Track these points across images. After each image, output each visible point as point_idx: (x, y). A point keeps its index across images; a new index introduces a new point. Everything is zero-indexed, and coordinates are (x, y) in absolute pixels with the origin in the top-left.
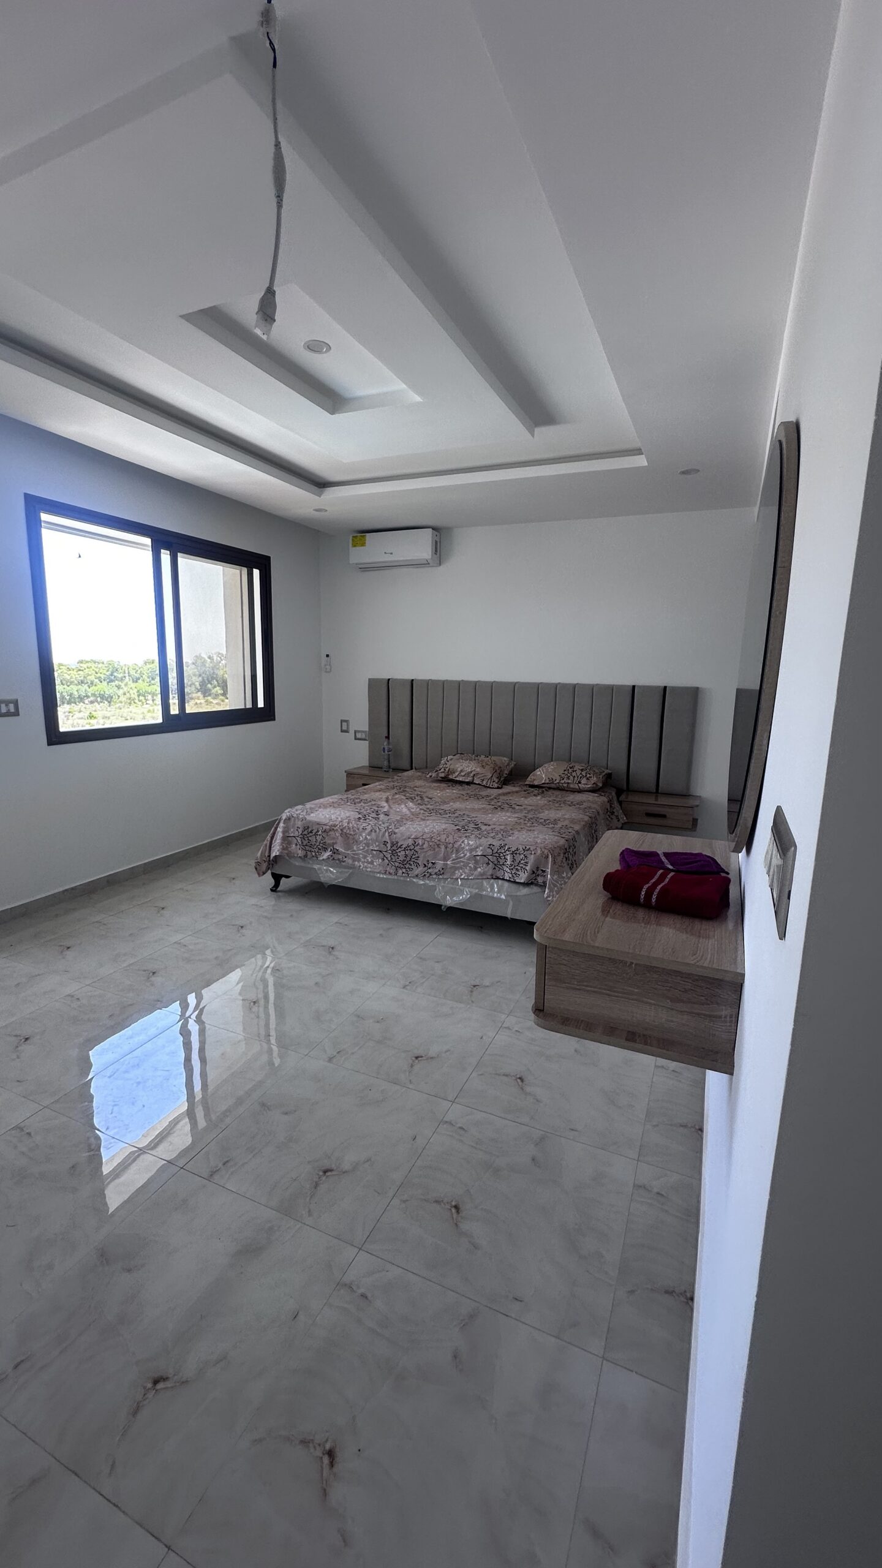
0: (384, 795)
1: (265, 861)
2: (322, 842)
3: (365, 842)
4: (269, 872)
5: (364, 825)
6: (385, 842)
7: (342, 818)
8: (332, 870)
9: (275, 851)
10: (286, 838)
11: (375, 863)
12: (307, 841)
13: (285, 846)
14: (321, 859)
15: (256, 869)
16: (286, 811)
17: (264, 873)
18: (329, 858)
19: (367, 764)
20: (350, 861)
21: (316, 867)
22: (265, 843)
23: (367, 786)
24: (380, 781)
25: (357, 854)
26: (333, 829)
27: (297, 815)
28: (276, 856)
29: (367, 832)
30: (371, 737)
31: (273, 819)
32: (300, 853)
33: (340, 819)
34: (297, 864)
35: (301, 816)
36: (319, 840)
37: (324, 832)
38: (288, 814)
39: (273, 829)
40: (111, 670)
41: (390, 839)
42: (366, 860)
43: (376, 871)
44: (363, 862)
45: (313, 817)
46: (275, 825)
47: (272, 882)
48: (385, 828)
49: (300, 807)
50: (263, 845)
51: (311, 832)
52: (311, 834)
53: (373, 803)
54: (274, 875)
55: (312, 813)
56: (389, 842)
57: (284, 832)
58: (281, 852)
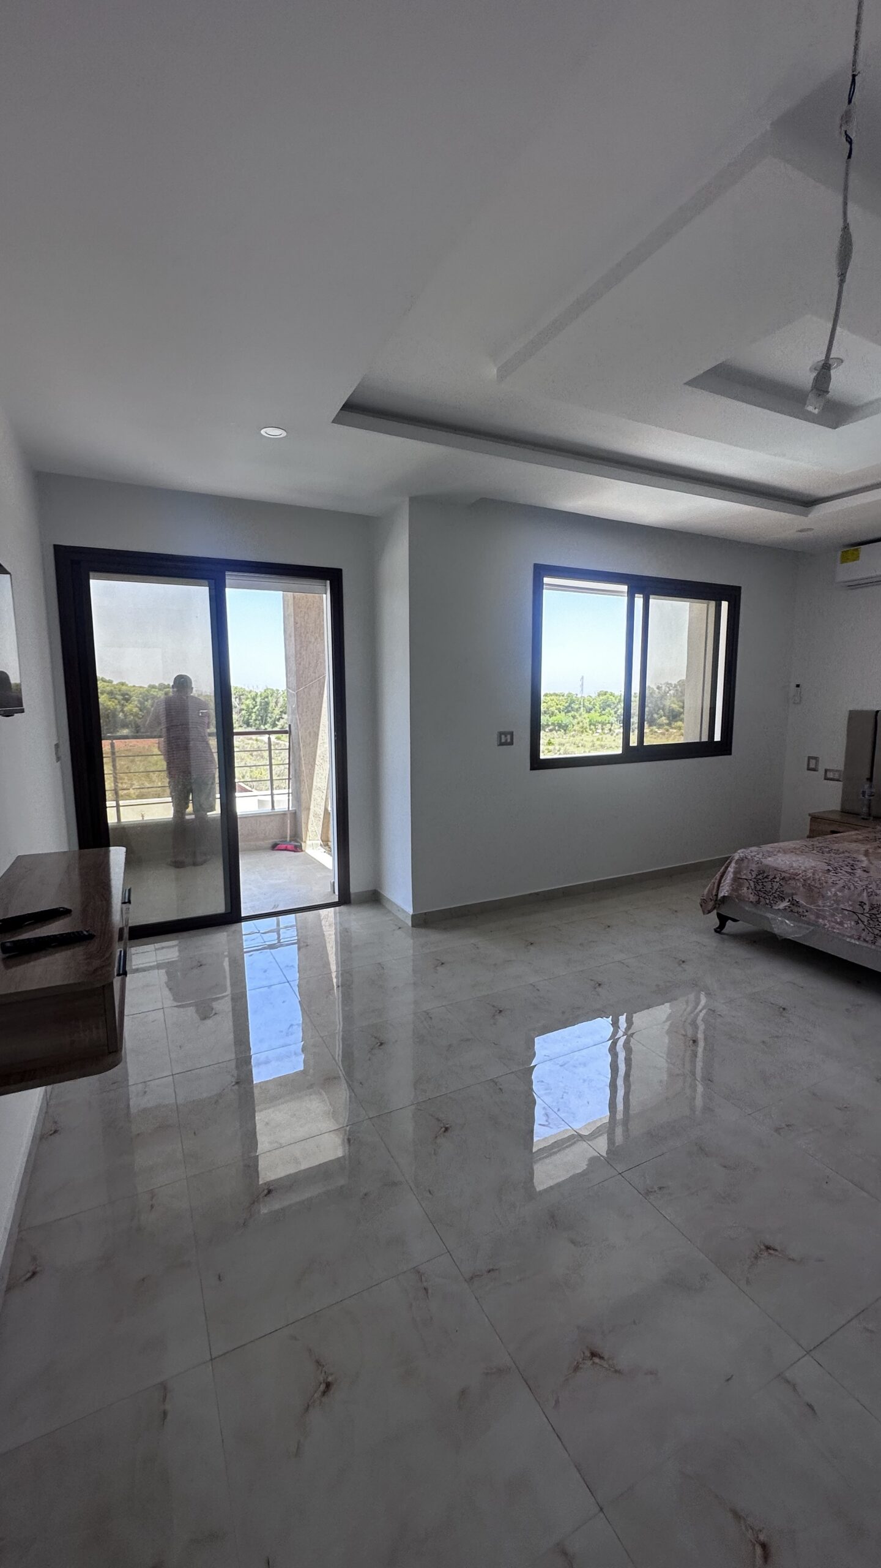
0: (863, 848)
1: (711, 900)
2: (779, 890)
3: (835, 898)
4: (715, 912)
5: (834, 879)
6: (862, 902)
7: (805, 868)
8: (787, 921)
9: (724, 892)
10: (736, 879)
11: (846, 926)
12: (761, 887)
13: (735, 888)
14: (777, 908)
15: (701, 906)
16: (739, 851)
17: (709, 912)
18: (785, 909)
19: (838, 808)
20: (813, 917)
21: (769, 915)
22: (713, 881)
23: (838, 835)
24: (856, 830)
25: (823, 911)
26: (794, 878)
27: (751, 857)
28: (724, 896)
29: (838, 887)
30: (847, 777)
31: (726, 856)
32: (753, 898)
33: (803, 868)
34: (747, 908)
35: (756, 859)
36: (775, 888)
37: (783, 879)
38: (741, 854)
39: (723, 867)
40: (569, 702)
41: (869, 900)
42: (833, 919)
43: (847, 934)
44: (829, 921)
45: (769, 861)
46: (725, 865)
47: (716, 922)
48: (862, 886)
49: (754, 849)
50: (711, 883)
51: (766, 877)
52: (767, 880)
53: (847, 854)
54: (719, 916)
55: (770, 857)
56: (867, 903)
57: (735, 873)
58: (730, 894)
